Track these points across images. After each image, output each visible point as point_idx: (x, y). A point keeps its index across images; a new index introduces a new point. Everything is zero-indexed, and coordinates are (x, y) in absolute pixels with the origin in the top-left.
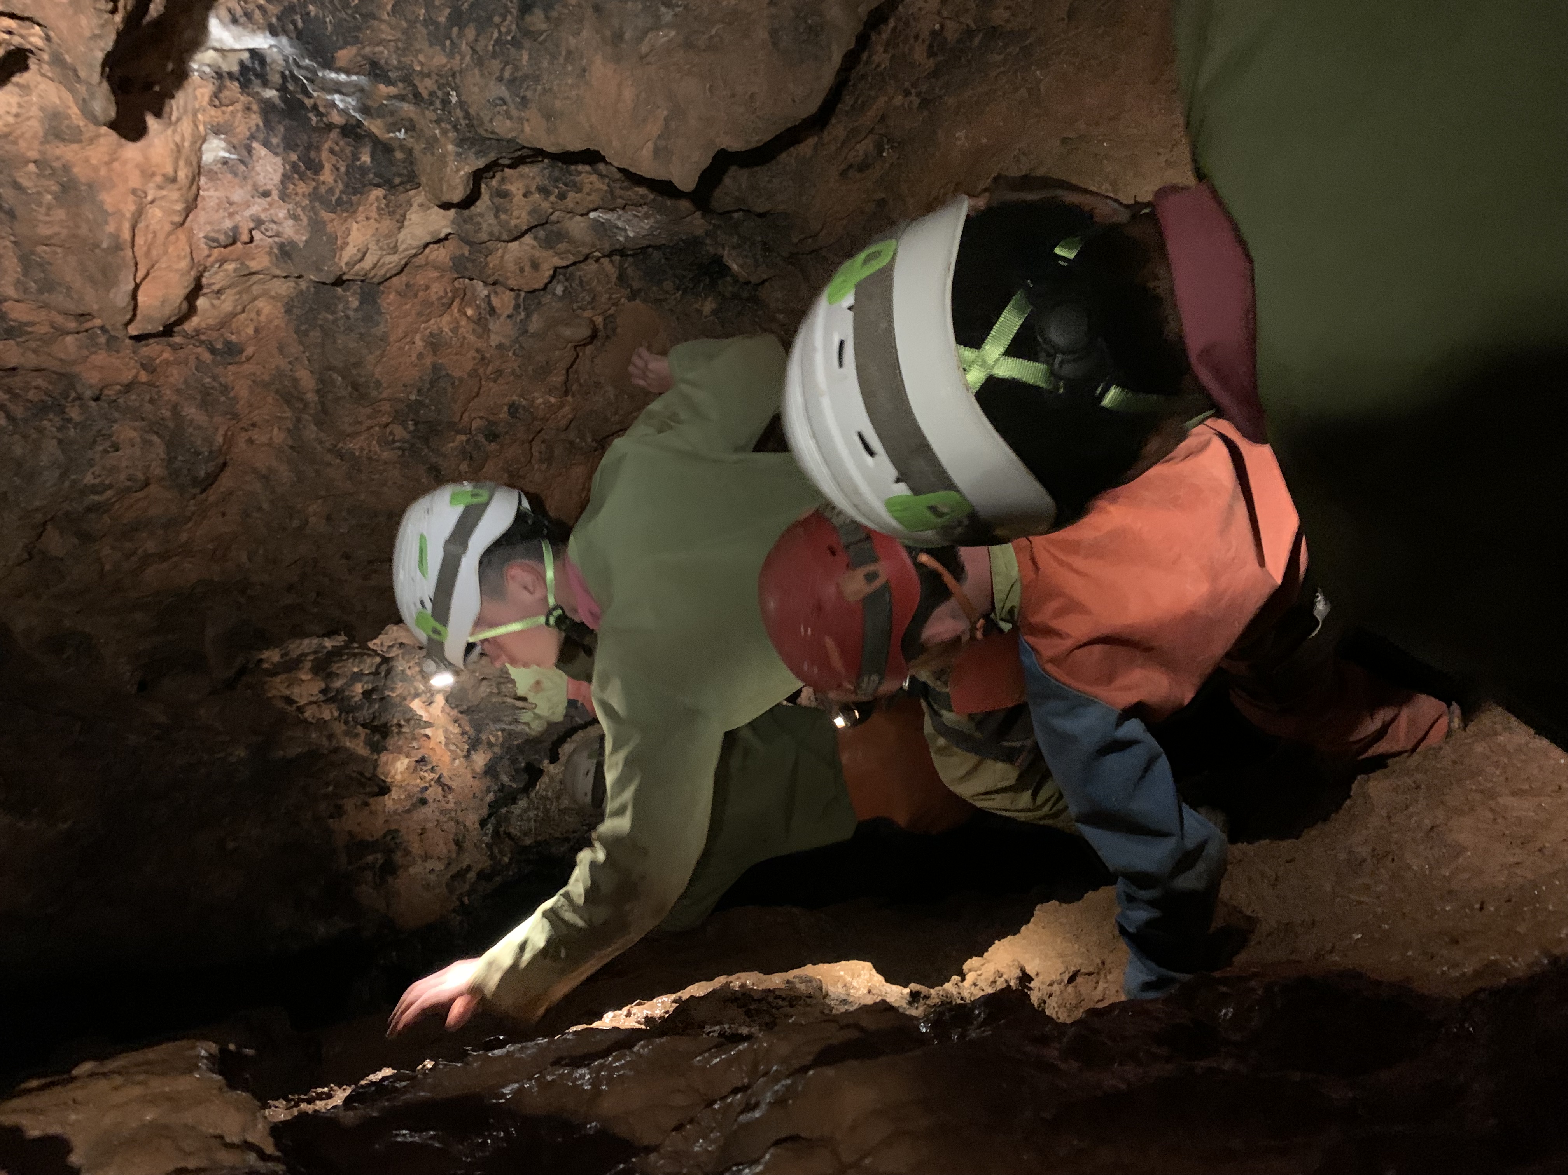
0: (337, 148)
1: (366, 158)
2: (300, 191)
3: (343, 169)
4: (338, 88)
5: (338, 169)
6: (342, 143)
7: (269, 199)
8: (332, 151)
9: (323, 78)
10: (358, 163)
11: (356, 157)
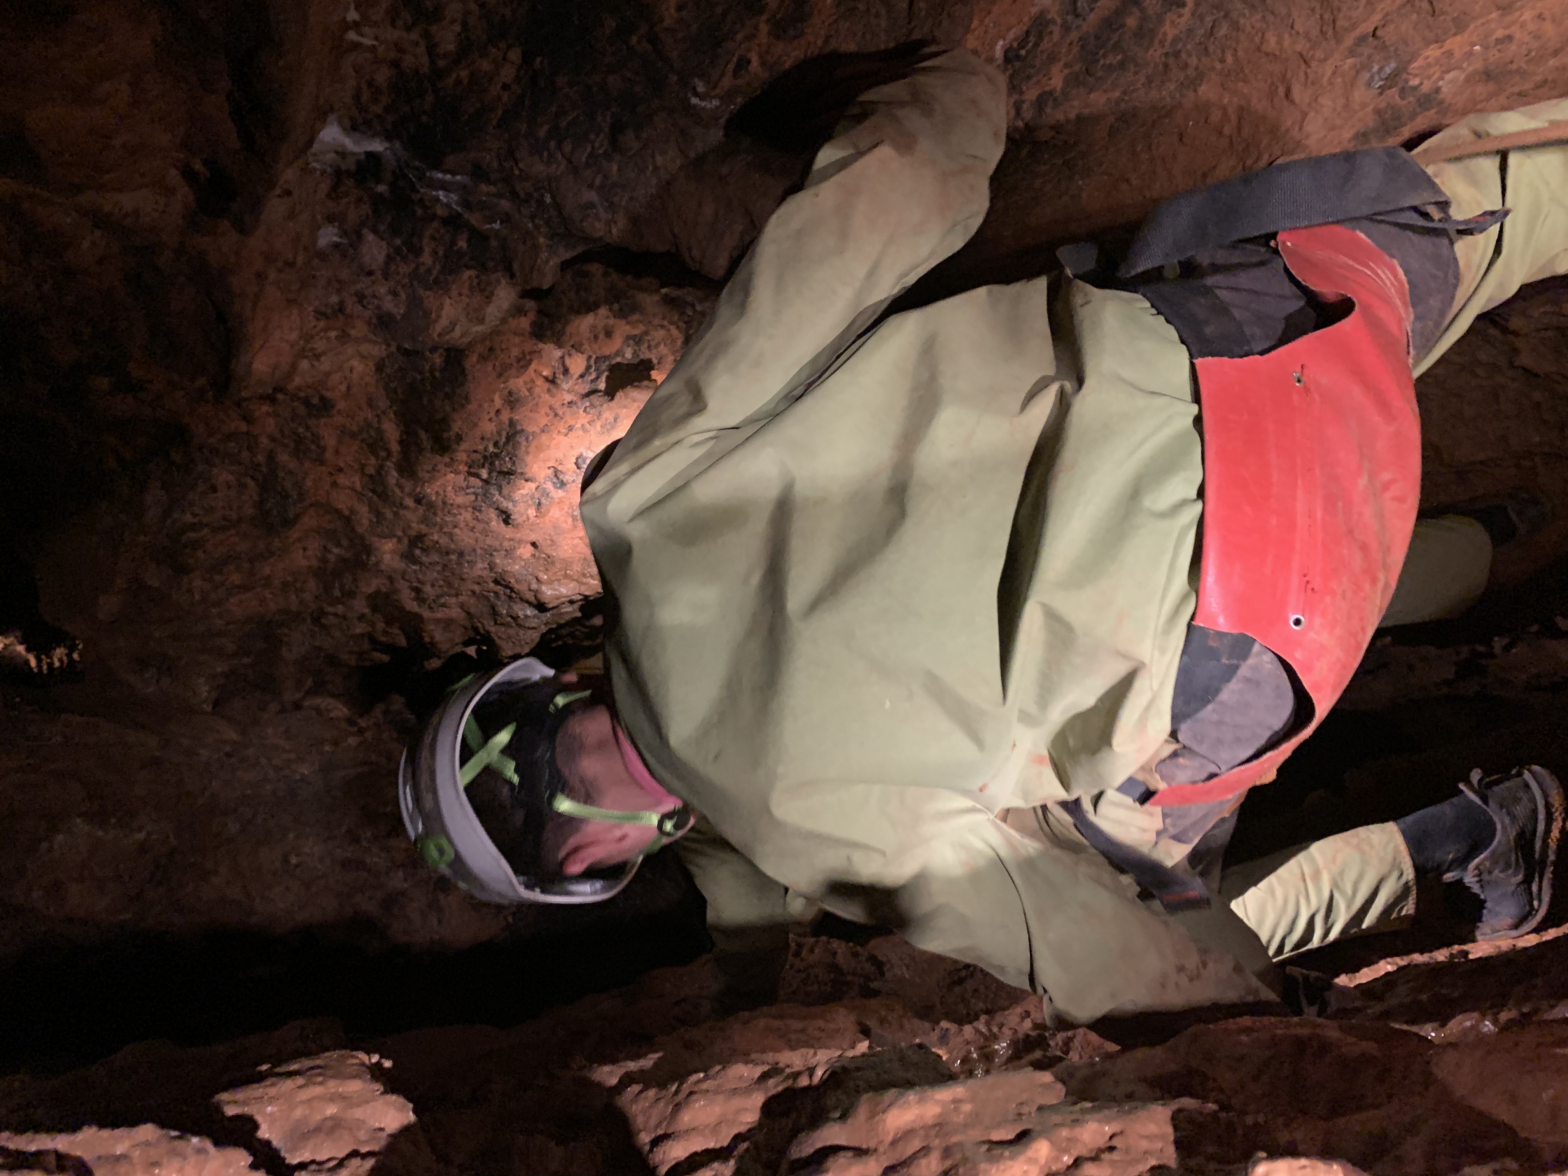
0: (437, 236)
1: (462, 244)
2: (401, 271)
3: (441, 253)
4: (444, 186)
5: (436, 253)
6: (442, 231)
7: (373, 278)
8: (433, 238)
9: (431, 178)
10: (455, 248)
11: (453, 243)
